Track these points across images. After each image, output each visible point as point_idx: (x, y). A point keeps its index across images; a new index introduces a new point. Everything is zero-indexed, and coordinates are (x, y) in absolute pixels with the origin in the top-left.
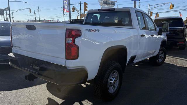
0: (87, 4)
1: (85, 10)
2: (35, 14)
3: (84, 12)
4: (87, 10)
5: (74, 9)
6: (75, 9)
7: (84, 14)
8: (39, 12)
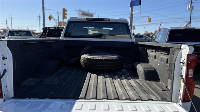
0: (66, 11)
1: (64, 17)
2: (6, 22)
3: (63, 20)
4: (66, 18)
5: (50, 18)
6: (52, 17)
7: (63, 21)
8: (11, 20)
